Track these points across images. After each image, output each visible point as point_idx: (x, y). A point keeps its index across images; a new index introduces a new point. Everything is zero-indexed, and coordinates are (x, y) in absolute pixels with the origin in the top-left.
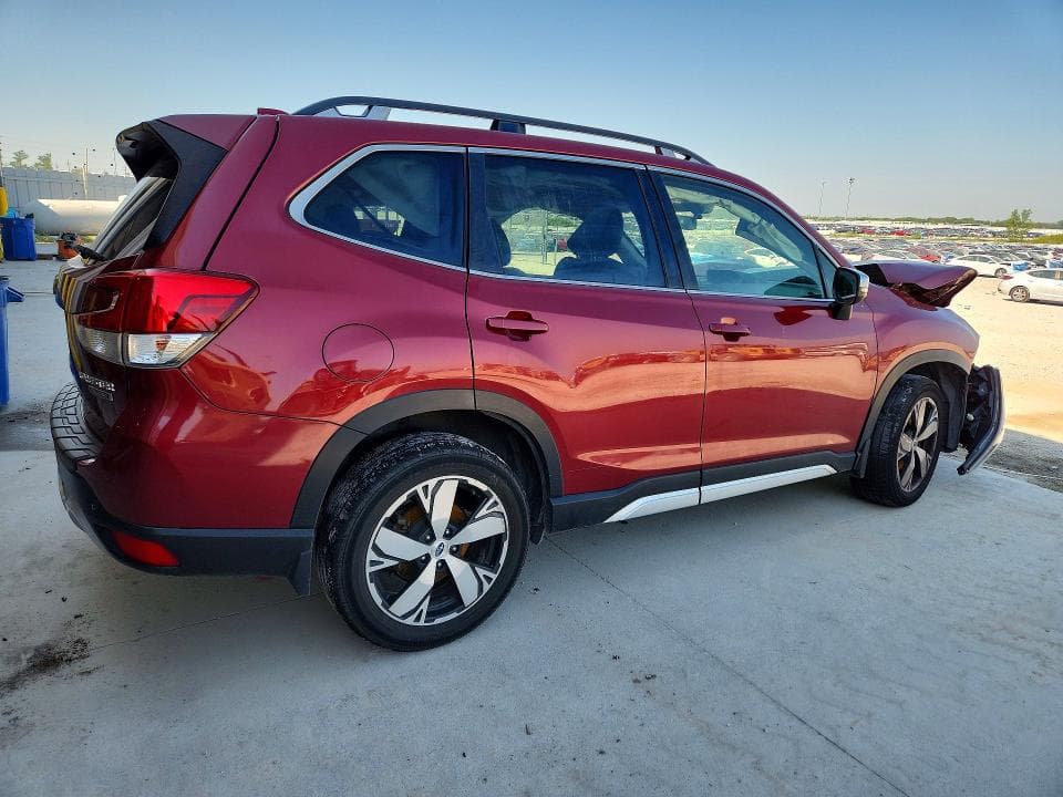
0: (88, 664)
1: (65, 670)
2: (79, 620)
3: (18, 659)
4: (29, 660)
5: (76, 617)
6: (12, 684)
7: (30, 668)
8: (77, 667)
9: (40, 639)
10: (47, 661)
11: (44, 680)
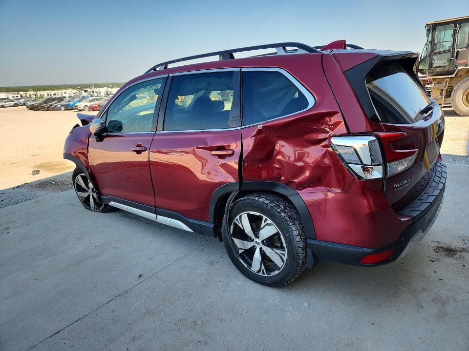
0: (436, 244)
1: (444, 246)
2: (433, 259)
3: (460, 256)
4: (456, 254)
5: (433, 261)
6: (463, 250)
7: (457, 252)
8: (441, 245)
9: (449, 260)
10: (450, 251)
11: (453, 246)
